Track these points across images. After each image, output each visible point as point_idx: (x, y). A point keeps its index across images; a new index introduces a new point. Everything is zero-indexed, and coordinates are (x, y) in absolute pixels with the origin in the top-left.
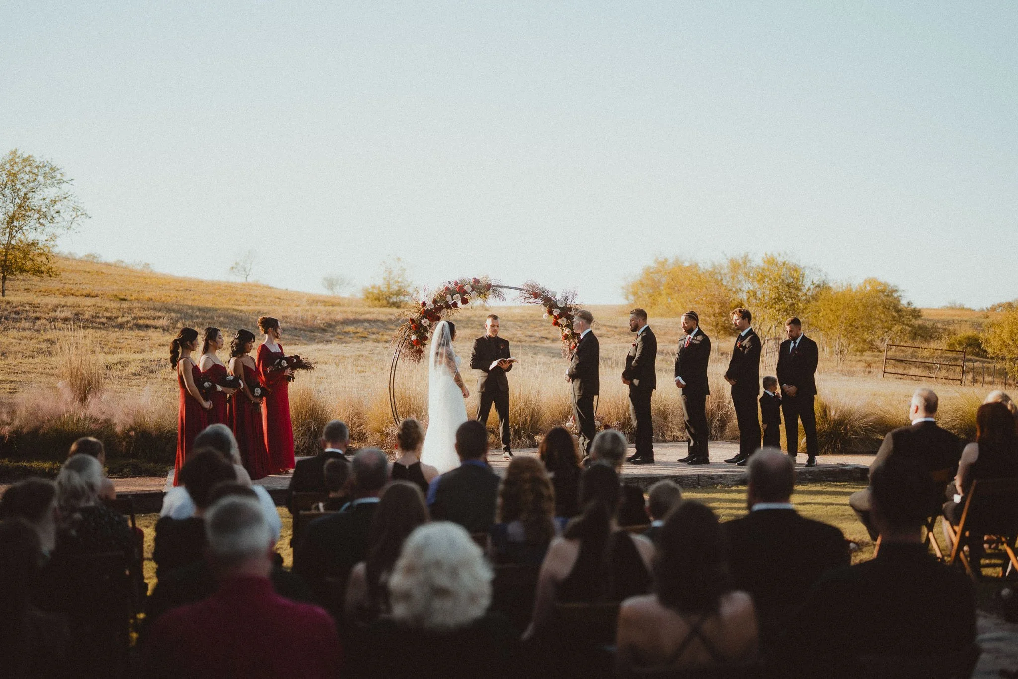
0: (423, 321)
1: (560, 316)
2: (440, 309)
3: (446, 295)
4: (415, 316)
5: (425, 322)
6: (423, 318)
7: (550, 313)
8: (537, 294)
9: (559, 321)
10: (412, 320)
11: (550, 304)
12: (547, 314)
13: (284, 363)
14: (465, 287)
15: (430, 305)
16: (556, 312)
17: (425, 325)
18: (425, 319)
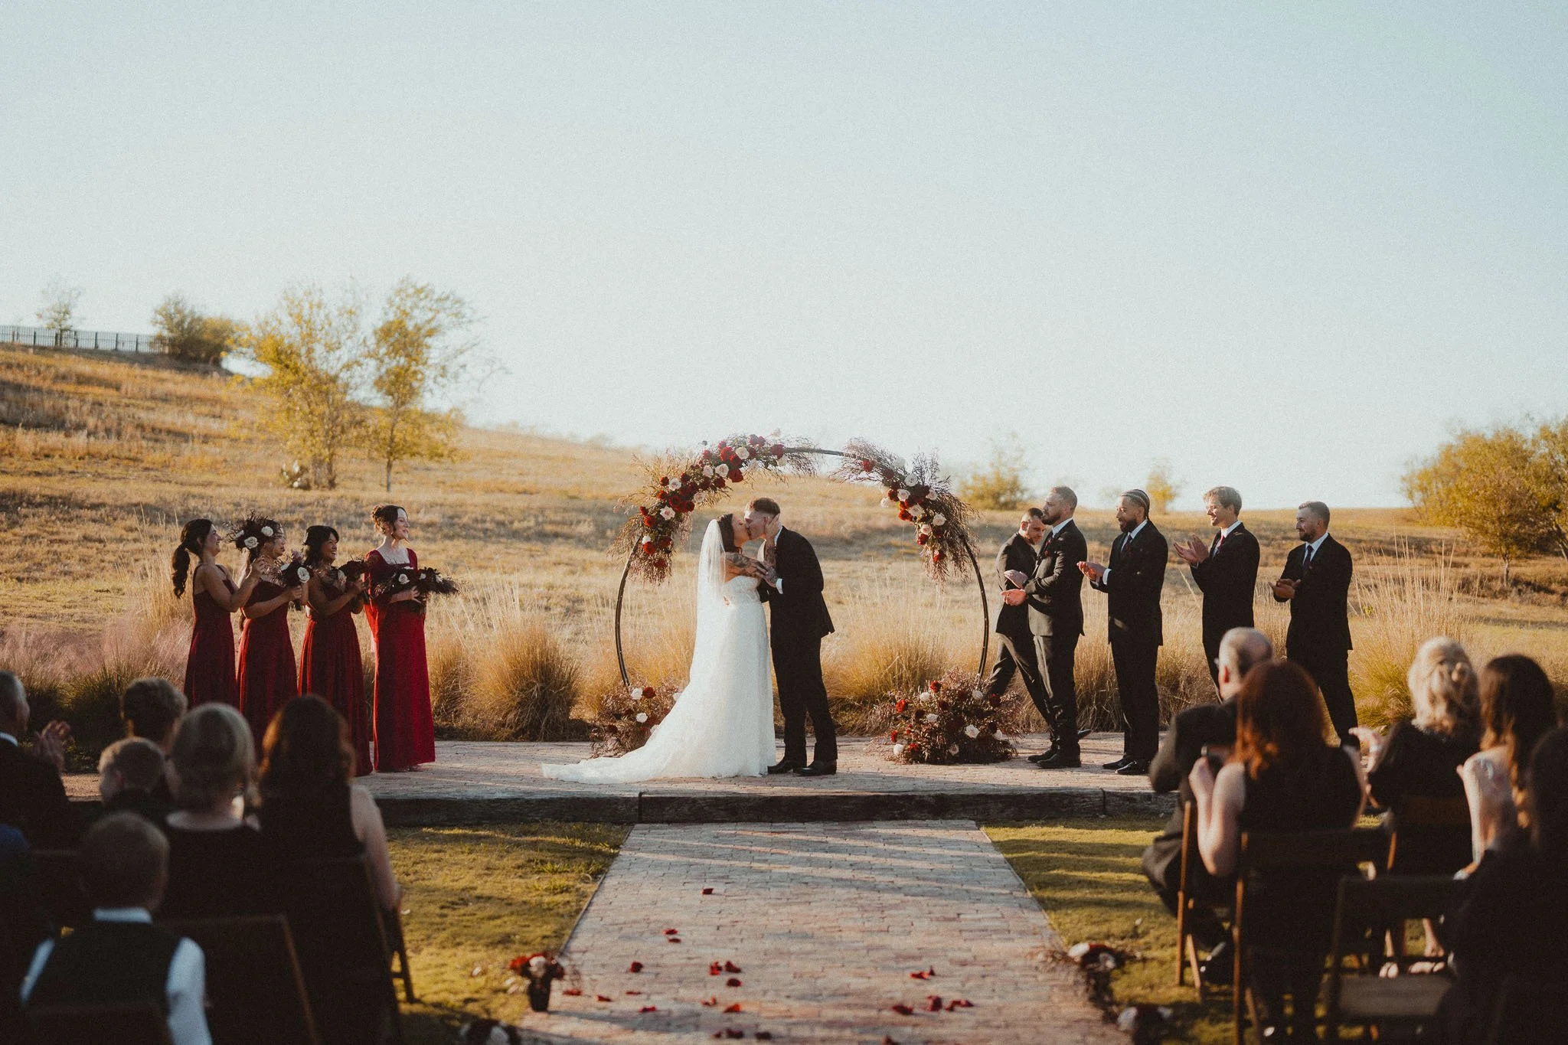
0: (663, 512)
1: (910, 502)
2: (694, 489)
3: (703, 466)
4: (652, 502)
5: (668, 513)
6: (663, 506)
7: (893, 496)
8: (869, 462)
9: (910, 511)
10: (644, 510)
11: (893, 479)
12: (888, 498)
13: (403, 578)
14: (738, 452)
15: (674, 484)
16: (903, 495)
17: (667, 518)
18: (667, 507)
